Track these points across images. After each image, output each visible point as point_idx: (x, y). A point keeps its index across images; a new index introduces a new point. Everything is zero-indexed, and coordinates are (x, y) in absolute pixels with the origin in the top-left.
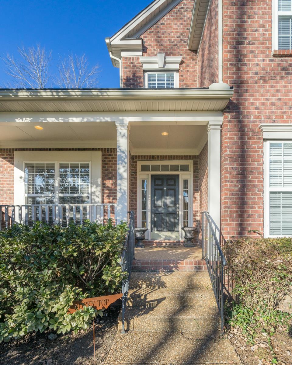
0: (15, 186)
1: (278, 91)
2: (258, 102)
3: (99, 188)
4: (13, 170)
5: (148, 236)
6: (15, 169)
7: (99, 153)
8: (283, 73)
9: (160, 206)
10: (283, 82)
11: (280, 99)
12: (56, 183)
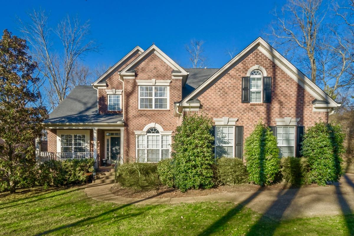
0: (57, 144)
1: (139, 121)
2: (134, 124)
3: (89, 144)
4: (56, 137)
5: (109, 162)
6: (57, 137)
7: (89, 131)
8: (141, 115)
9: (114, 150)
10: (141, 118)
11: (140, 123)
12: (73, 142)
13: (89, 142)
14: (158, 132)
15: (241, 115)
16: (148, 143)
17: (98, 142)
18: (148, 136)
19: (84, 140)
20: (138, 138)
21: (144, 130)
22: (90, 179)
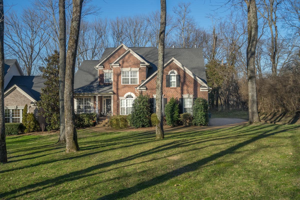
7: (93, 97)
8: (123, 88)
11: (122, 92)
12: (84, 103)
13: (93, 102)
14: (132, 97)
15: (166, 93)
16: (127, 104)
17: (99, 102)
18: (127, 100)
19: (90, 101)
20: (121, 101)
21: (124, 96)
22: (95, 124)
